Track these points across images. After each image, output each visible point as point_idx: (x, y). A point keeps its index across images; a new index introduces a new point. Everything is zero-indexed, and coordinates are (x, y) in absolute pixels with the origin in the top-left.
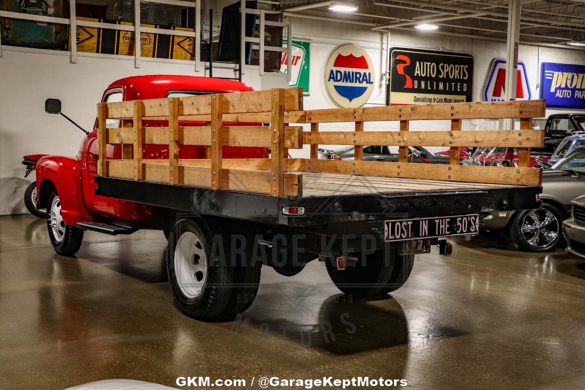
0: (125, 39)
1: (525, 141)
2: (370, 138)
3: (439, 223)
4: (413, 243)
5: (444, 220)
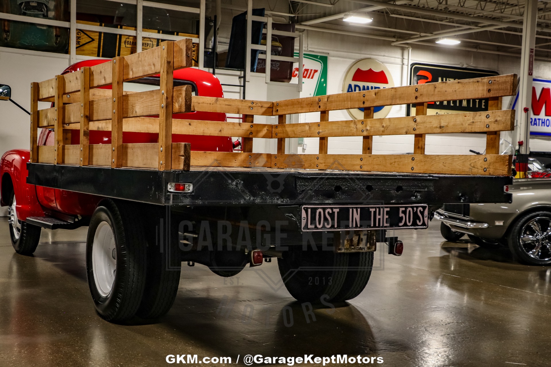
0: (126, 43)
1: (493, 123)
2: (334, 128)
3: (375, 212)
4: (354, 239)
5: (382, 209)
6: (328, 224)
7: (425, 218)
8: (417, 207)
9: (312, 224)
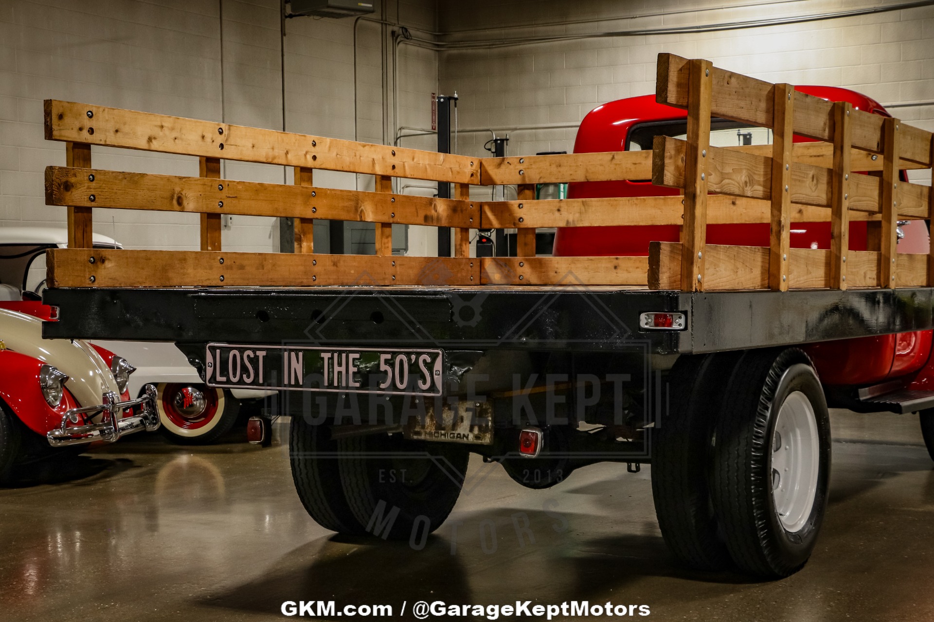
4: (444, 416)
5: (344, 355)
6: (248, 377)
7: (435, 377)
8: (419, 354)
9: (222, 375)
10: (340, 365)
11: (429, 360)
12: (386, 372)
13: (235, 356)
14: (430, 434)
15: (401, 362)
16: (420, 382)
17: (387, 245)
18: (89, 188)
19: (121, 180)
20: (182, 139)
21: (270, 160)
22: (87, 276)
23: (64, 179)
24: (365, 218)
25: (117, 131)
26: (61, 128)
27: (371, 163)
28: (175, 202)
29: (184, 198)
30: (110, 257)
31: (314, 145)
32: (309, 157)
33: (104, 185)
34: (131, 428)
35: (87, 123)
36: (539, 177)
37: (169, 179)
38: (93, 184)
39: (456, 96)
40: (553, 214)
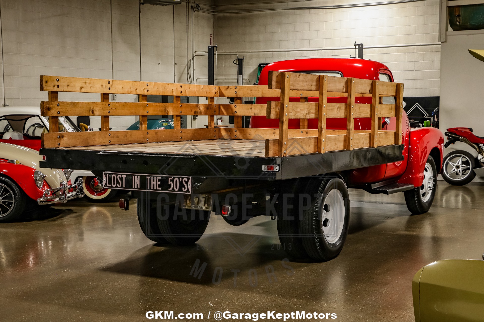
3: (150, 180)
4: (194, 200)
5: (155, 178)
6: (119, 185)
7: (189, 187)
8: (183, 178)
9: (109, 184)
10: (154, 181)
11: (186, 180)
12: (170, 185)
13: (114, 177)
14: (189, 206)
15: (176, 181)
16: (183, 189)
17: (178, 124)
18: (57, 109)
19: (70, 105)
20: (93, 87)
21: (129, 93)
22: (57, 143)
23: (48, 106)
24: (169, 114)
25: (68, 86)
26: (47, 86)
27: (172, 92)
28: (91, 112)
29: (94, 110)
30: (65, 136)
31: (148, 85)
32: (146, 90)
33: (63, 107)
34: (72, 196)
35: (57, 84)
36: (243, 95)
37: (88, 103)
38: (59, 107)
39: (216, 46)
40: (249, 110)
